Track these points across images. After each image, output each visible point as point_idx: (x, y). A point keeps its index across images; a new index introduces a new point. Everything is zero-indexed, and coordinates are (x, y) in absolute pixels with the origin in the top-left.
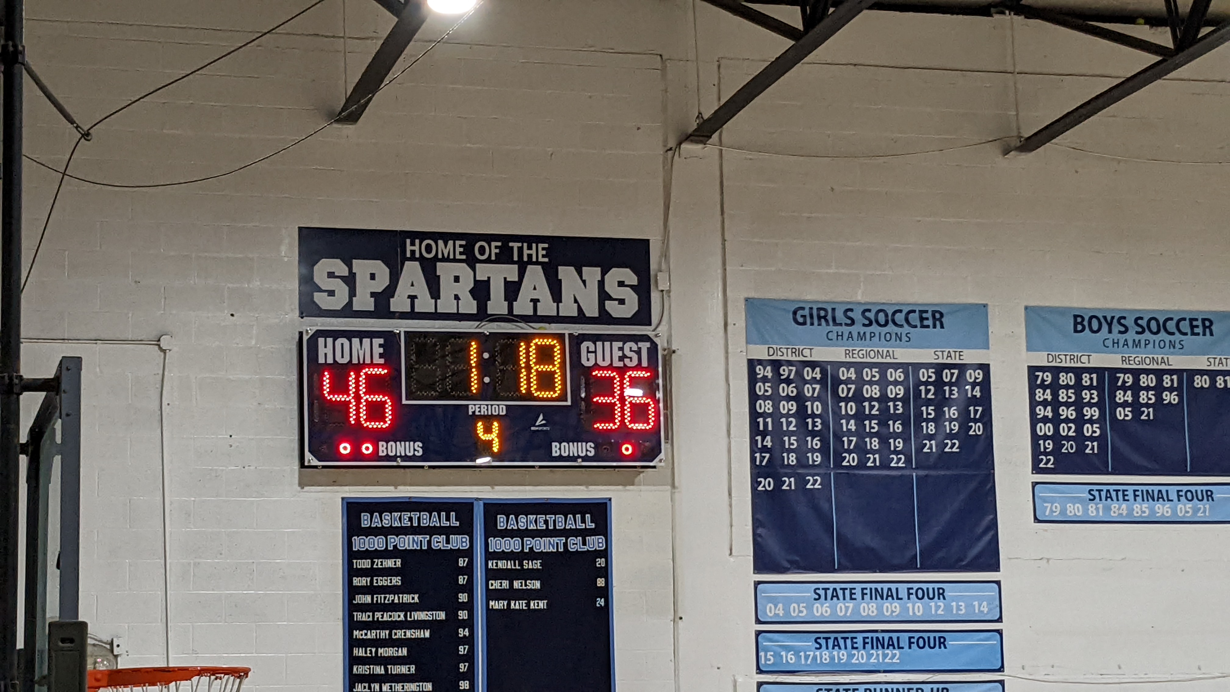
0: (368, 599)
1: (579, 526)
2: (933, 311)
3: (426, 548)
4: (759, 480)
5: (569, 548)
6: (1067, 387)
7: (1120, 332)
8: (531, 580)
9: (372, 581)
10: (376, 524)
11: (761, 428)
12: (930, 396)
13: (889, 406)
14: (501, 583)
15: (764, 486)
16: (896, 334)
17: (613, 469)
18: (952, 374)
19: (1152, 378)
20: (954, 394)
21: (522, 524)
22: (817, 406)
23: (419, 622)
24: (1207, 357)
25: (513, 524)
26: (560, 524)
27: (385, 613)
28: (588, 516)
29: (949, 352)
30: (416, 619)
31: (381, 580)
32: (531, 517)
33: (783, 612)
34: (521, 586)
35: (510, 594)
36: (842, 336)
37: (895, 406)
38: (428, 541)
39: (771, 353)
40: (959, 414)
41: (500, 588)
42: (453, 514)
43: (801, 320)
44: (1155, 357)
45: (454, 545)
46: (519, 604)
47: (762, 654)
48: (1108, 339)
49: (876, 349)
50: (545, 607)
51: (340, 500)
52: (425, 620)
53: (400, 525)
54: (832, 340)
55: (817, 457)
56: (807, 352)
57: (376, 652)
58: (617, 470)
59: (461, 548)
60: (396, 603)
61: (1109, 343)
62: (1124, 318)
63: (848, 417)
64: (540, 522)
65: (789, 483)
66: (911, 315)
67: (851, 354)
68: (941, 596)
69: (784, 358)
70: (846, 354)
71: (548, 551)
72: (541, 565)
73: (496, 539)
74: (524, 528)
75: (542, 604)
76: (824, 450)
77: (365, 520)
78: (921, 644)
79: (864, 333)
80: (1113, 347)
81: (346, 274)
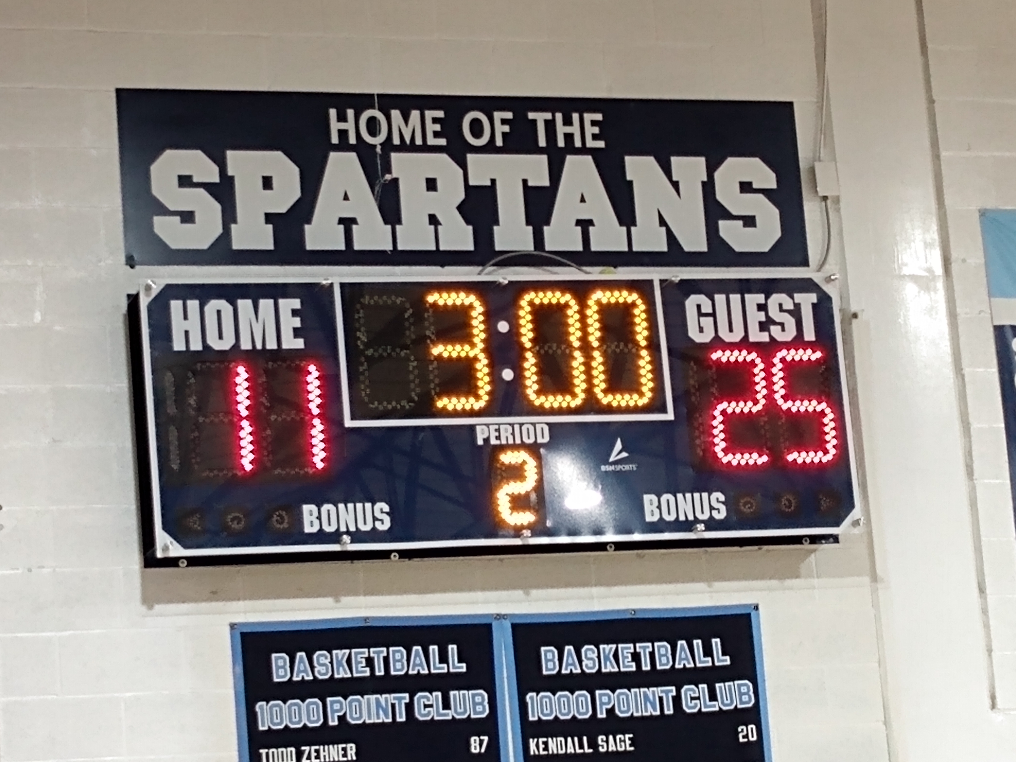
1: (701, 662)
3: (404, 719)
5: (684, 707)
10: (302, 674)
17: (756, 547)
21: (590, 664)
25: (573, 664)
26: (664, 660)
28: (716, 642)
32: (607, 647)
38: (406, 704)
42: (453, 648)
45: (459, 711)
51: (227, 629)
53: (348, 675)
58: (765, 548)
59: (473, 716)
64: (625, 657)
71: (645, 714)
72: (633, 742)
73: (542, 694)
74: (594, 671)
77: (279, 669)
81: (216, 179)
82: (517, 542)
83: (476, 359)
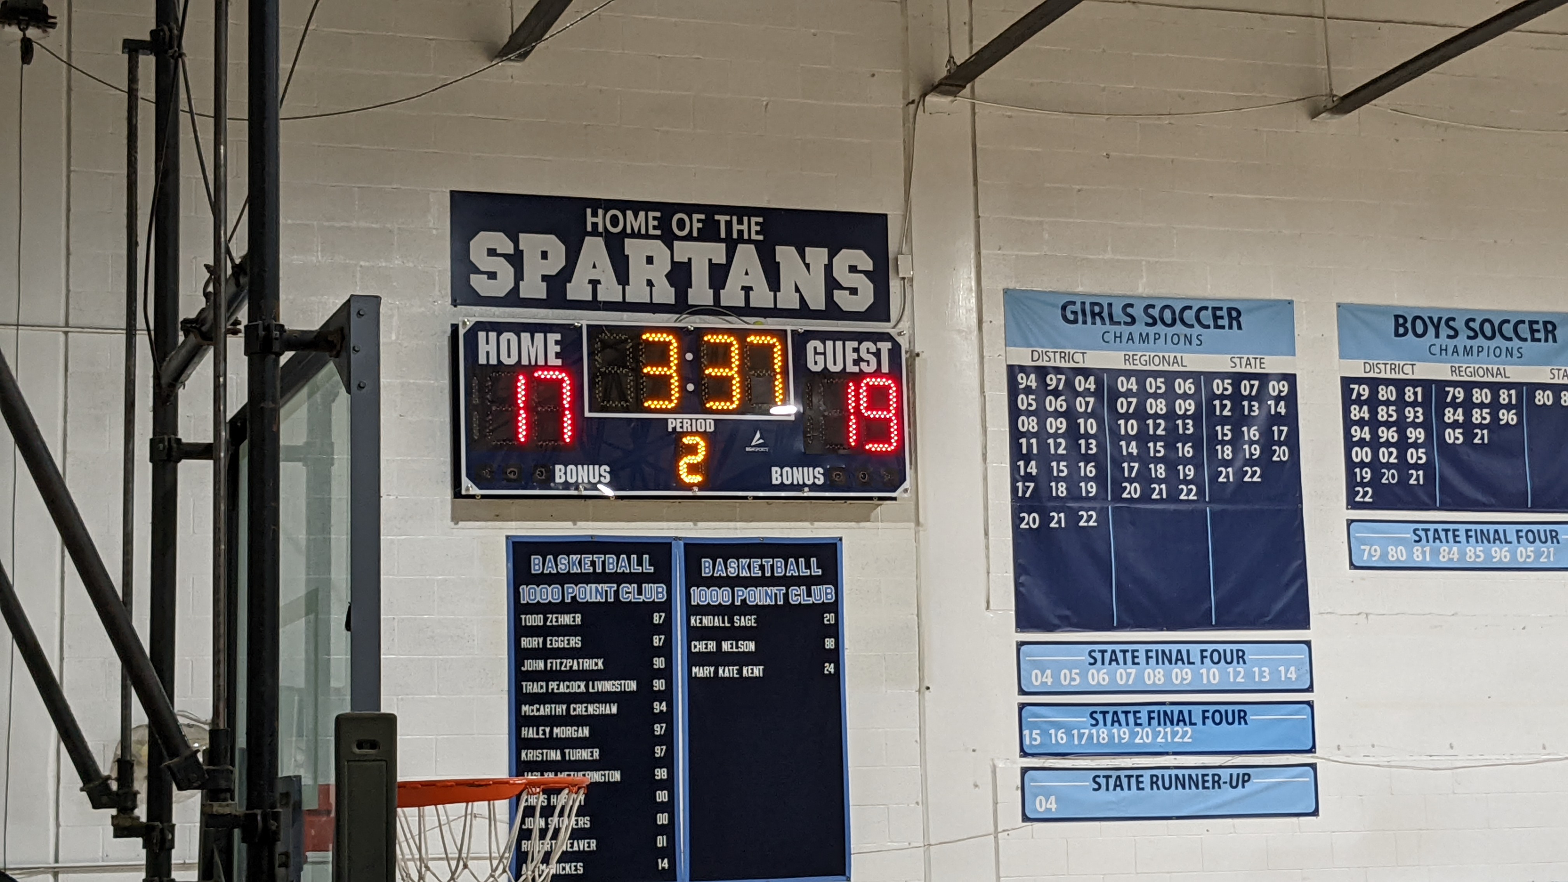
0: (540, 665)
1: (803, 572)
2: (1228, 308)
3: (612, 600)
4: (1022, 515)
5: (790, 601)
6: (1388, 403)
7: (1449, 337)
8: (744, 641)
9: (545, 642)
10: (550, 569)
11: (1024, 451)
12: (1226, 413)
13: (1178, 425)
14: (706, 644)
15: (1028, 523)
16: (1186, 336)
17: (843, 501)
18: (1252, 386)
19: (1486, 393)
20: (1254, 411)
21: (732, 570)
22: (1092, 424)
23: (602, 692)
24: (1551, 367)
25: (722, 570)
26: (779, 570)
27: (562, 683)
28: (813, 560)
29: (1248, 359)
30: (600, 690)
31: (556, 641)
32: (744, 561)
33: (1051, 680)
34: (732, 648)
35: (717, 659)
36: (1120, 337)
37: (1185, 425)
38: (615, 591)
39: (1034, 359)
40: (1260, 434)
41: (706, 650)
42: (646, 557)
43: (1071, 317)
44: (1490, 367)
45: (647, 596)
46: (729, 670)
47: (1026, 732)
48: (1434, 345)
49: (1161, 355)
50: (761, 675)
51: (504, 538)
52: (610, 692)
53: (579, 571)
54: (1108, 342)
55: (1092, 487)
56: (1078, 357)
57: (551, 732)
58: (849, 502)
59: (656, 600)
60: (575, 671)
61: (1436, 350)
62: (1453, 319)
63: (1128, 438)
64: (754, 567)
65: (1058, 520)
66: (1203, 313)
67: (1131, 360)
68: (1241, 660)
69: (1052, 364)
70: (1125, 360)
71: (765, 603)
72: (756, 621)
73: (700, 588)
74: (735, 575)
75: (758, 671)
76: (1100, 479)
77: (536, 564)
78: (1217, 719)
79: (1147, 334)
80: (1441, 354)
81: (512, 251)
82: (690, 493)
83: (671, 376)
